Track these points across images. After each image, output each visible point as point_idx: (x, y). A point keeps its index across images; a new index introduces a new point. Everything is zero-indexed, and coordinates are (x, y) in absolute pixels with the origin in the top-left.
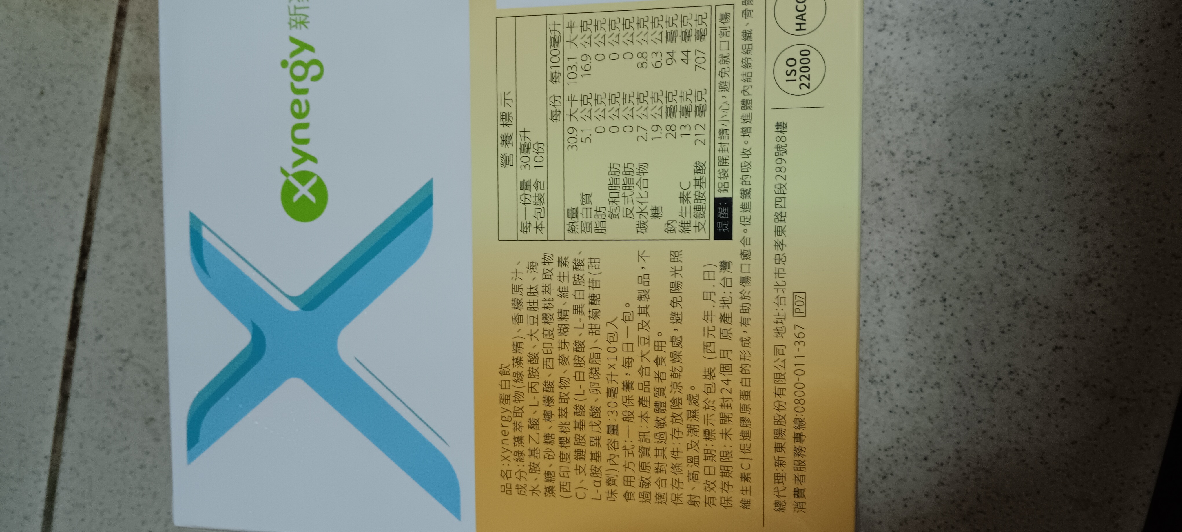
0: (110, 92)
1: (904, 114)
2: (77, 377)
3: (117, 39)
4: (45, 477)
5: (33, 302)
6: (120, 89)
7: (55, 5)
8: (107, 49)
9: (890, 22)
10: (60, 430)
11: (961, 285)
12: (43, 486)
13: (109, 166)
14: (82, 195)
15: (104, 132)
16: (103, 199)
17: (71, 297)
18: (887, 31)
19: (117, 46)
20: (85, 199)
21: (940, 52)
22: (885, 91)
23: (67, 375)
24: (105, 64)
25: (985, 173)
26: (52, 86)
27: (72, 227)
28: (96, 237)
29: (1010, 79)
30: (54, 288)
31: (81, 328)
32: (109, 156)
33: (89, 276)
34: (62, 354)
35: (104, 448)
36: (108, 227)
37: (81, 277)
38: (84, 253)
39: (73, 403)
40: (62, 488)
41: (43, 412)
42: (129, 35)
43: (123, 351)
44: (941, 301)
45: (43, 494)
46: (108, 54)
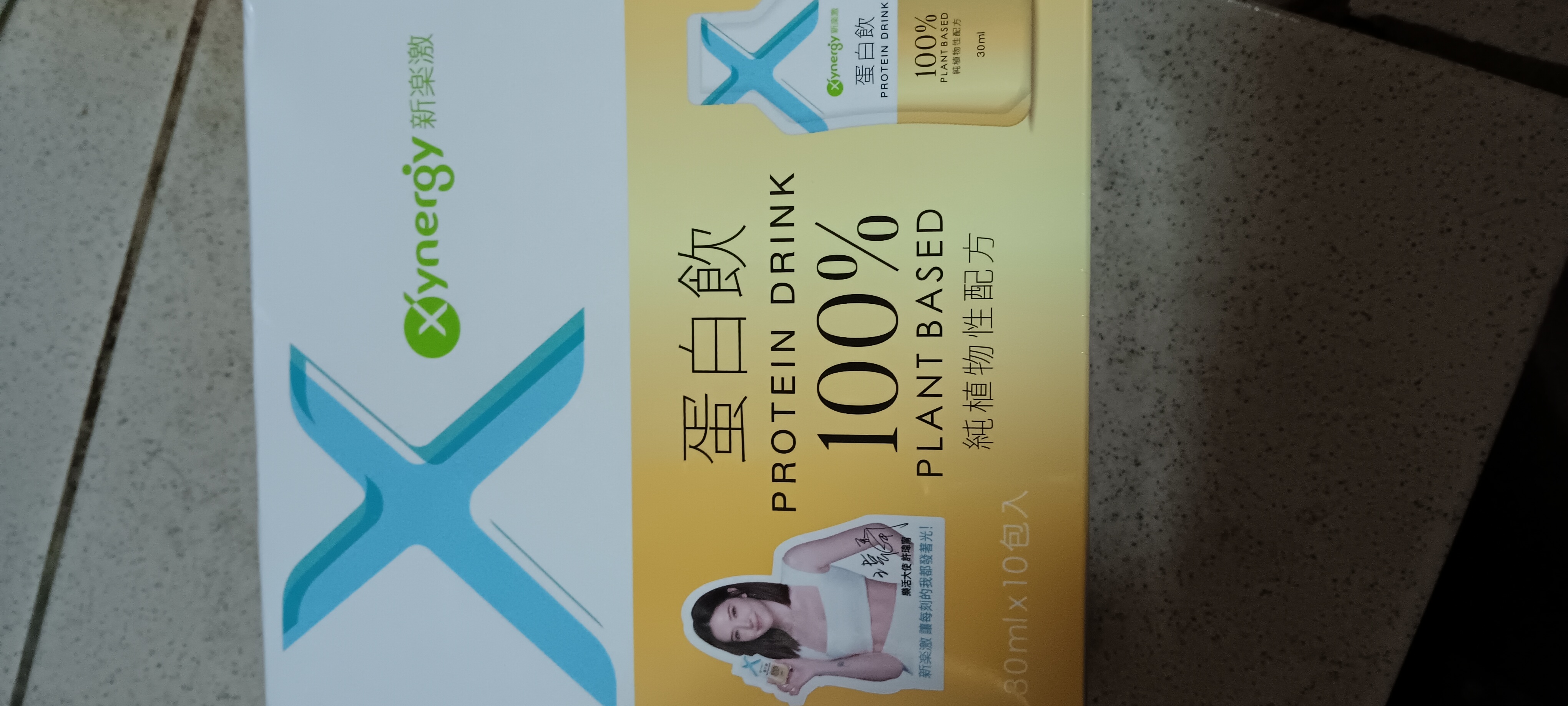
0: (170, 124)
1: (1121, 292)
2: (90, 465)
3: (186, 59)
4: (36, 582)
5: (45, 366)
6: (183, 121)
7: (113, 6)
8: (172, 69)
9: (1120, 181)
10: (61, 526)
11: (1163, 502)
12: (33, 592)
13: (159, 213)
14: (120, 245)
15: (157, 171)
16: (146, 253)
17: (93, 366)
18: (1115, 190)
19: (185, 67)
20: (124, 250)
21: (1174, 224)
22: (1103, 261)
23: (78, 461)
24: (167, 89)
25: (1207, 375)
26: (98, 106)
27: (104, 282)
28: (133, 298)
29: (1253, 268)
30: (73, 354)
31: (102, 408)
32: (161, 201)
33: (119, 344)
34: (75, 434)
35: (113, 556)
36: (150, 289)
37: (109, 344)
38: (116, 316)
39: (81, 497)
40: (57, 598)
41: (43, 502)
42: (201, 57)
43: (151, 442)
44: (1136, 518)
45: (32, 602)
46: (172, 78)
